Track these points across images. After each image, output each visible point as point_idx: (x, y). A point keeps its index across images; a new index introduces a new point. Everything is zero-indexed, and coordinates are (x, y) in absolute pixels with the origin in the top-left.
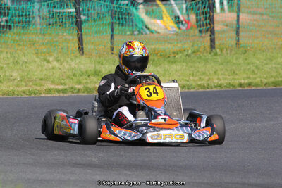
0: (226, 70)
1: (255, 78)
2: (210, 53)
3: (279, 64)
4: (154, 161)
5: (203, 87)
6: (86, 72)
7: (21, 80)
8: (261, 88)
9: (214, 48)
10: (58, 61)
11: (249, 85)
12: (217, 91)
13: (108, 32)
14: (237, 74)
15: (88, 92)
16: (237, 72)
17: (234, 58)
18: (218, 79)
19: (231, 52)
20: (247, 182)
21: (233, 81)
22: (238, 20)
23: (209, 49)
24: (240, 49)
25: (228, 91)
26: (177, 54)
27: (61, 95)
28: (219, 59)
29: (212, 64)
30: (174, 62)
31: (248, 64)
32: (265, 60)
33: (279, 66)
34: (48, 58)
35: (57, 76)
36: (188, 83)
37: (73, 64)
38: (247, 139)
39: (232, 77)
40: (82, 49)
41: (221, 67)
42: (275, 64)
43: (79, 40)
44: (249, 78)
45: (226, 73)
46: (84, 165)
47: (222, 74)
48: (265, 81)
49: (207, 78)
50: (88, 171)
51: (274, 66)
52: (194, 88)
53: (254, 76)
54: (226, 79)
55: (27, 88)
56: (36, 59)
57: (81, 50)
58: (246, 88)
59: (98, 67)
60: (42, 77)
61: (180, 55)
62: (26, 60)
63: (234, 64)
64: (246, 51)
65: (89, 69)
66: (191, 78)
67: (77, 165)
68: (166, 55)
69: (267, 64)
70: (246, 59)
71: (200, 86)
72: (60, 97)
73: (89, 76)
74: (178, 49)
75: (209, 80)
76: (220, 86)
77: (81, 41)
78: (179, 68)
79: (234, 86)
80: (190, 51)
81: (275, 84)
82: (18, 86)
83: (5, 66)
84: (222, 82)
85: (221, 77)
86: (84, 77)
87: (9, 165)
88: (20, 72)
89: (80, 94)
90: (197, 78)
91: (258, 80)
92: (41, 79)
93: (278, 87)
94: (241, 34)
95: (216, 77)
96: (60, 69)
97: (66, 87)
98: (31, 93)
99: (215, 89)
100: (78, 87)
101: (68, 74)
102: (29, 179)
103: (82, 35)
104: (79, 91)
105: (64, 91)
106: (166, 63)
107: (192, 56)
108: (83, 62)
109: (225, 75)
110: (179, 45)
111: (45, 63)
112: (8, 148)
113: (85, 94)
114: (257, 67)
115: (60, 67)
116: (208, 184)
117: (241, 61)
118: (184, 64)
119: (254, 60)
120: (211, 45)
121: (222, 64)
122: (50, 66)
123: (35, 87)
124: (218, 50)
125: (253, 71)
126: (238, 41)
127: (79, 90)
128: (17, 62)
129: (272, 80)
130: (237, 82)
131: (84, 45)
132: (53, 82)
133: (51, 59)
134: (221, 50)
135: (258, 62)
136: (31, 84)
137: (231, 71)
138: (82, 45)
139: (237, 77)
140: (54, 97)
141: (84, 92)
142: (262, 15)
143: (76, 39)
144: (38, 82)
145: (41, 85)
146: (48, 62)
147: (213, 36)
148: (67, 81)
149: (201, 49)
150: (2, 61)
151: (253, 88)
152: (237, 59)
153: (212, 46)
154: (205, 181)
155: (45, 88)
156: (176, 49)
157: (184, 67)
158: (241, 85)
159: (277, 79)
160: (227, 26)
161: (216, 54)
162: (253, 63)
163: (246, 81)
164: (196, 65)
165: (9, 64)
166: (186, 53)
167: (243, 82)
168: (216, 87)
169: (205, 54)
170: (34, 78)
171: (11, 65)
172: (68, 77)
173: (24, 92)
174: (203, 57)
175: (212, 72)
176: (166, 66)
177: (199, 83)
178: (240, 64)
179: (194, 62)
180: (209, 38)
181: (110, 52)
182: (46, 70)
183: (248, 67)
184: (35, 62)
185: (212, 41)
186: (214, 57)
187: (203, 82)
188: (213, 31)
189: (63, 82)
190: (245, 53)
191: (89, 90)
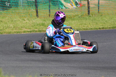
0: (94, 22)
1: (105, 26)
2: (88, 16)
3: (114, 20)
4: (63, 58)
5: (85, 29)
7: (14, 28)
8: (108, 29)
9: (89, 14)
10: (28, 20)
11: (103, 28)
13: (48, 9)
14: (98, 24)
15: (40, 32)
18: (91, 26)
19: (96, 16)
22: (99, 3)
24: (100, 14)
25: (95, 31)
26: (75, 17)
27: (29, 33)
28: (91, 18)
29: (89, 20)
30: (74, 20)
31: (103, 20)
32: (109, 18)
33: (115, 21)
34: (24, 19)
35: (28, 26)
36: (79, 28)
37: (34, 21)
39: (96, 25)
40: (38, 15)
42: (113, 20)
43: (36, 12)
44: (103, 25)
45: (94, 24)
46: (36, 60)
48: (109, 27)
49: (86, 26)
51: (113, 21)
52: (81, 30)
53: (105, 25)
54: (94, 26)
56: (20, 19)
57: (37, 15)
58: (102, 30)
59: (44, 22)
60: (22, 26)
61: (76, 17)
62: (16, 20)
63: (97, 20)
64: (102, 15)
65: (40, 23)
66: (80, 26)
67: (33, 60)
68: (70, 17)
69: (110, 20)
70: (102, 18)
71: (84, 29)
73: (40, 26)
75: (87, 26)
76: (92, 29)
77: (37, 12)
78: (75, 22)
79: (97, 29)
80: (80, 15)
81: (113, 28)
82: (12, 30)
83: (8, 22)
84: (92, 27)
85: (92, 25)
86: (38, 26)
87: (6, 61)
88: (13, 24)
89: (37, 33)
90: (83, 26)
91: (106, 26)
92: (22, 27)
93: (114, 29)
94: (100, 8)
96: (29, 23)
97: (31, 30)
98: (17, 32)
99: (90, 30)
100: (36, 30)
101: (32, 25)
102: (14, 66)
103: (37, 10)
105: (30, 32)
107: (81, 17)
108: (38, 20)
110: (76, 13)
113: (39, 33)
114: (106, 21)
117: (100, 19)
119: (105, 19)
120: (88, 13)
121: (92, 20)
122: (25, 22)
123: (19, 30)
124: (91, 15)
125: (104, 23)
126: (99, 11)
127: (36, 31)
128: (12, 21)
129: (112, 26)
130: (98, 27)
131: (38, 13)
132: (26, 28)
133: (26, 19)
134: (92, 15)
135: (107, 19)
136: (17, 29)
137: (96, 23)
138: (38, 14)
139: (98, 25)
140: (26, 34)
141: (38, 32)
143: (35, 11)
144: (20, 28)
146: (24, 20)
149: (84, 15)
150: (7, 20)
151: (105, 29)
152: (98, 18)
154: (82, 66)
155: (23, 30)
156: (74, 15)
157: (77, 22)
158: (100, 28)
159: (114, 26)
160: (95, 5)
161: (90, 16)
163: (102, 27)
166: (78, 16)
168: (90, 29)
169: (86, 16)
170: (19, 27)
171: (10, 22)
172: (32, 26)
173: (15, 32)
174: (85, 18)
175: (88, 24)
176: (70, 21)
177: (83, 28)
178: (99, 20)
179: (81, 20)
180: (87, 10)
181: (49, 16)
182: (24, 23)
183: (103, 21)
184: (19, 20)
185: (89, 11)
186: (89, 18)
187: (85, 27)
188: (89, 7)
189: (30, 28)
190: (101, 16)
191: (40, 31)
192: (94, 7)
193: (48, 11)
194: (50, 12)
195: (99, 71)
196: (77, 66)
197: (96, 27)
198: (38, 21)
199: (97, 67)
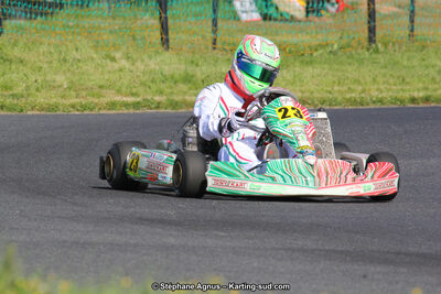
0: (391, 75)
1: (435, 90)
2: (368, 50)
4: (263, 216)
5: (355, 102)
6: (172, 77)
7: (70, 88)
9: (374, 42)
10: (128, 58)
11: (427, 99)
12: (375, 109)
13: (209, 15)
14: (407, 83)
15: (174, 108)
16: (408, 80)
17: (405, 58)
18: (378, 90)
19: (400, 48)
20: (403, 250)
21: (401, 94)
23: (366, 44)
24: (416, 44)
25: (393, 109)
26: (316, 50)
27: (131, 111)
28: (381, 59)
29: (370, 67)
30: (310, 63)
31: (427, 67)
34: (112, 54)
35: (126, 83)
36: (331, 96)
37: (152, 65)
38: (411, 183)
39: (400, 87)
40: (167, 40)
41: (383, 71)
43: (162, 27)
44: (426, 89)
45: (391, 81)
47: (384, 83)
49: (360, 88)
50: (159, 230)
52: (340, 104)
53: (435, 86)
54: (389, 90)
55: (78, 100)
56: (94, 56)
57: (165, 42)
58: (421, 105)
59: (190, 69)
60: (101, 84)
61: (321, 51)
62: (78, 57)
63: (405, 67)
64: (424, 47)
65: (177, 72)
66: (336, 88)
67: (142, 220)
68: (297, 51)
70: (424, 60)
71: (348, 100)
72: (129, 115)
73: (176, 82)
74: (317, 43)
75: (363, 91)
76: (381, 101)
77: (164, 28)
78: (317, 71)
79: (402, 101)
80: (336, 46)
82: (63, 97)
83: (45, 66)
84: (384, 95)
85: (382, 87)
86: (167, 84)
88: (68, 75)
89: (163, 110)
90: (345, 88)
92: (101, 87)
94: (417, 20)
95: (376, 86)
96: (131, 71)
97: (138, 99)
98: (84, 107)
99: (372, 106)
100: (157, 98)
101: (143, 78)
102: (65, 242)
103: (166, 18)
104: (158, 106)
105: (136, 105)
106: (297, 64)
107: (340, 53)
109: (388, 84)
110: (320, 37)
111: (108, 61)
112: (39, 194)
113: (169, 110)
115: (132, 68)
116: (342, 252)
117: (415, 62)
118: (326, 66)
119: (436, 61)
121: (386, 67)
122: (116, 66)
123: (90, 99)
124: (380, 45)
125: (433, 79)
126: (412, 30)
127: (159, 103)
128: (65, 60)
130: (407, 95)
131: (170, 32)
132: (119, 92)
133: (118, 55)
134: (385, 45)
136: (84, 93)
137: (399, 77)
138: (167, 34)
139: (407, 87)
140: (119, 114)
141: (167, 108)
143: (156, 23)
144: (96, 91)
145: (99, 96)
146: (113, 59)
147: (372, 23)
148: (141, 90)
149: (354, 43)
150: (41, 58)
151: (433, 105)
152: (408, 59)
153: (371, 39)
154: (339, 249)
155: (104, 100)
156: (315, 42)
157: (325, 71)
158: (413, 100)
160: (399, 7)
161: (377, 51)
162: (433, 66)
163: (422, 94)
164: (344, 68)
165: (51, 62)
166: (329, 49)
167: (416, 94)
168: (374, 102)
169: (360, 51)
170: (90, 84)
171: (55, 64)
172: (143, 84)
173: (73, 107)
174: (356, 56)
175: (369, 80)
176: (297, 69)
177: (348, 96)
178: (413, 67)
179: (341, 63)
180: (366, 27)
181: (210, 46)
182: (109, 72)
183: (427, 72)
184: (92, 59)
185: (372, 30)
186: (374, 56)
187: (353, 95)
188: (372, 15)
189: (134, 90)
190: (422, 51)
191: (174, 105)
192: (394, 16)
193: (210, 23)
194: (215, 31)
195: (403, 270)
196: (315, 247)
197: (400, 95)
198: (170, 63)
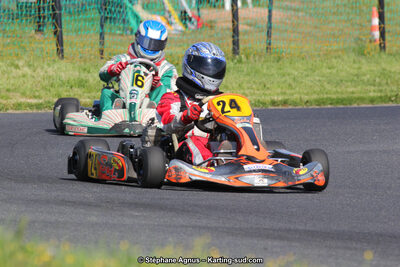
0: (254, 82)
1: (292, 94)
2: (233, 60)
3: (323, 76)
6: (68, 82)
8: (300, 107)
9: (238, 53)
10: (29, 66)
11: (285, 102)
13: (97, 30)
14: (268, 88)
16: (268, 86)
17: (265, 67)
19: (260, 59)
22: (270, 17)
23: (231, 55)
24: (273, 56)
25: (257, 111)
27: (35, 111)
28: (244, 68)
29: (236, 75)
31: (284, 75)
32: (306, 70)
33: (324, 79)
34: (16, 62)
35: (29, 86)
37: (51, 71)
39: (262, 92)
40: (62, 51)
41: (247, 78)
42: (318, 75)
44: (284, 93)
45: (254, 87)
47: (248, 88)
48: (306, 98)
50: (81, 210)
51: (317, 78)
53: (291, 91)
54: (253, 94)
58: (280, 107)
59: (84, 76)
60: (9, 87)
63: (264, 75)
64: (280, 59)
65: (72, 78)
69: (307, 76)
70: (280, 69)
72: (33, 114)
73: (71, 87)
77: (60, 41)
79: (264, 104)
81: (319, 102)
86: (65, 88)
91: (297, 96)
92: (8, 90)
93: (323, 107)
94: (273, 37)
96: (33, 77)
97: (41, 101)
103: (61, 32)
105: (38, 106)
108: (64, 69)
109: (252, 89)
111: (13, 68)
114: (294, 79)
115: (33, 74)
117: (273, 71)
120: (234, 50)
121: (249, 75)
122: (20, 72)
124: (243, 57)
125: (290, 85)
126: (269, 44)
129: (315, 97)
130: (268, 99)
132: (24, 94)
133: (21, 63)
134: (247, 56)
135: (296, 73)
137: (260, 83)
138: (62, 45)
139: (268, 92)
140: (24, 114)
142: (298, 10)
144: (4, 93)
145: (7, 98)
146: (17, 67)
147: (236, 38)
148: (43, 93)
151: (290, 107)
152: (268, 68)
153: (236, 51)
155: (14, 101)
158: (273, 103)
159: (321, 96)
161: (240, 61)
162: (289, 75)
163: (280, 98)
167: (276, 98)
172: (44, 88)
175: (236, 85)
178: (272, 75)
180: (230, 40)
181: (98, 56)
182: (14, 78)
183: (284, 79)
185: (236, 43)
186: (238, 65)
188: (236, 31)
189: (37, 94)
190: (278, 62)
194: (102, 44)
197: (262, 98)
199: (289, 230)
